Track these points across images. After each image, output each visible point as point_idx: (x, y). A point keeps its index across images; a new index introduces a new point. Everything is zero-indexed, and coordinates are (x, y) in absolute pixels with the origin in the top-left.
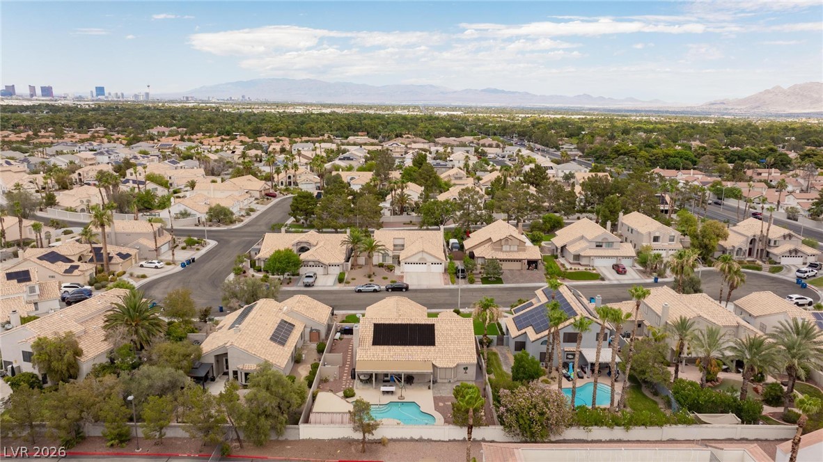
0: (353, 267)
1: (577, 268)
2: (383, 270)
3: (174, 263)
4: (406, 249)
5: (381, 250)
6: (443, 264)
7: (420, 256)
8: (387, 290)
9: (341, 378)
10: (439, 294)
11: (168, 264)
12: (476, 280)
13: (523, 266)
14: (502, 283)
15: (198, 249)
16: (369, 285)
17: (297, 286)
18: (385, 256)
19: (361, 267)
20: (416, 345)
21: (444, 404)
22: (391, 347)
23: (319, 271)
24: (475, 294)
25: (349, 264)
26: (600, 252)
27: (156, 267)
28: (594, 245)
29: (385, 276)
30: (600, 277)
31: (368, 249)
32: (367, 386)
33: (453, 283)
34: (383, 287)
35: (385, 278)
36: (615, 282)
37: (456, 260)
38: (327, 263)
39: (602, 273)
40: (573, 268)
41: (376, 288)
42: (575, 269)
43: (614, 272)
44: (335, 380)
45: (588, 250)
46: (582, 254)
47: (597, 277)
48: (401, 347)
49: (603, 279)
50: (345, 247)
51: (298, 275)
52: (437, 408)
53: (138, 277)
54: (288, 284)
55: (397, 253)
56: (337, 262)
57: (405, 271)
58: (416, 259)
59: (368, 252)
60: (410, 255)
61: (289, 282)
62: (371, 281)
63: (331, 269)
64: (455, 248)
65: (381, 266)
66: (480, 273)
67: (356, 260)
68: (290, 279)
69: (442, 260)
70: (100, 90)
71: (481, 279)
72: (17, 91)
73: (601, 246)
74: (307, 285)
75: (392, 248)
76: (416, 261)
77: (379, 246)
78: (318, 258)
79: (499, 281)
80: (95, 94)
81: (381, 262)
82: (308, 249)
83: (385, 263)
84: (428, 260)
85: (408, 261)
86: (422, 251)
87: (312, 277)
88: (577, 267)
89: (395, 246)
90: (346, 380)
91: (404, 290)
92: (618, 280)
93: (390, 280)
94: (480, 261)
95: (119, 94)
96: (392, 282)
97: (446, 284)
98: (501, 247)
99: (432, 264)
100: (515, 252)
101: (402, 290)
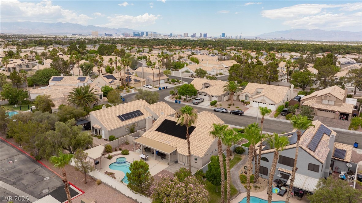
3: (157, 88)
6: (276, 106)
7: (262, 98)
8: (230, 113)
13: (336, 116)
15: (175, 84)
17: (190, 103)
18: (247, 96)
22: (163, 134)
23: (207, 98)
29: (238, 106)
31: (230, 89)
33: (275, 117)
34: (229, 111)
38: (210, 94)
41: (224, 110)
44: (132, 145)
48: (168, 135)
53: (137, 90)
54: (187, 102)
56: (218, 95)
57: (253, 106)
62: (229, 107)
63: (213, 98)
65: (243, 101)
68: (190, 100)
69: (275, 103)
70: (223, 35)
72: (196, 36)
74: (194, 104)
76: (260, 101)
78: (206, 91)
80: (221, 37)
81: (244, 99)
82: (209, 87)
83: (246, 101)
84: (267, 102)
85: (255, 100)
86: (264, 95)
89: (257, 92)
91: (239, 115)
93: (238, 108)
95: (230, 36)
96: (238, 110)
97: (270, 117)
98: (321, 101)
99: (269, 104)
100: (332, 105)
101: (238, 115)
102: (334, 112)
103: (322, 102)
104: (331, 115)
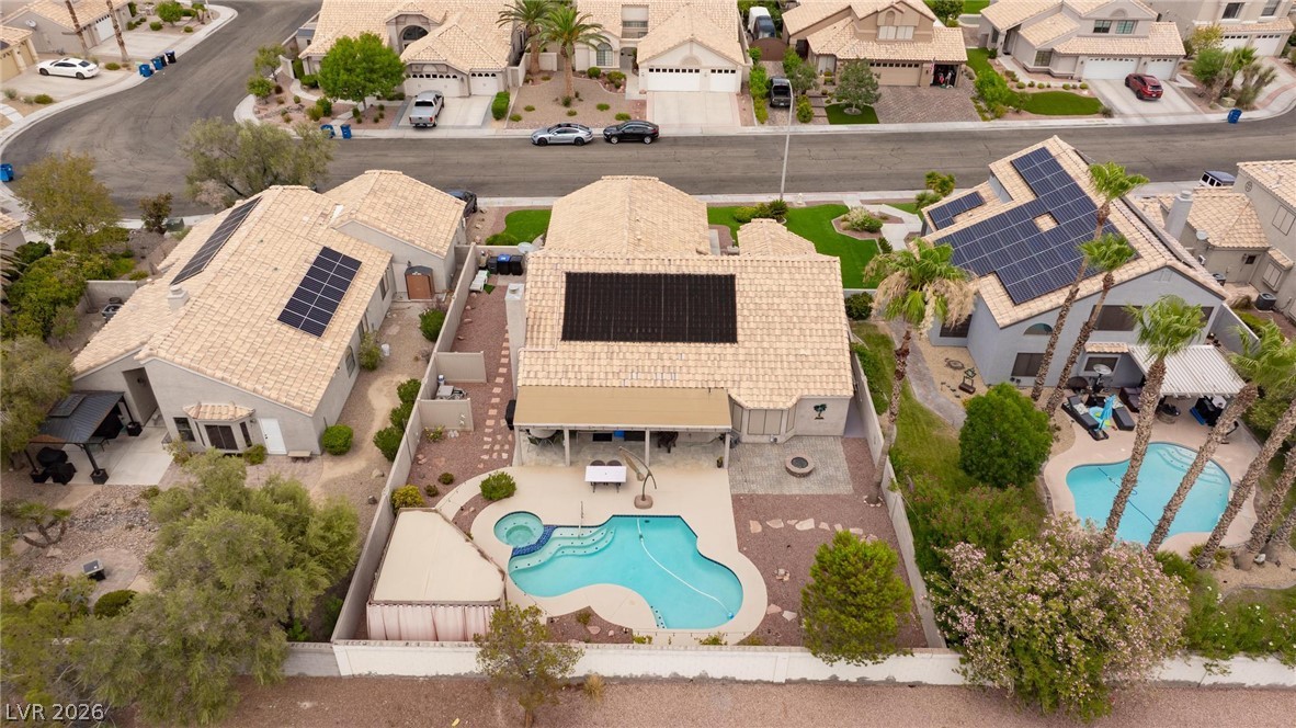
0: (530, 76)
1: (1045, 84)
2: (597, 84)
3: (125, 66)
4: (651, 33)
5: (592, 36)
6: (739, 73)
7: (685, 52)
8: (608, 139)
9: (478, 424)
10: (730, 152)
11: (112, 67)
12: (816, 112)
13: (924, 77)
14: (877, 122)
15: (189, 30)
16: (567, 127)
17: (398, 127)
18: (603, 49)
19: (547, 76)
20: (684, 340)
21: (765, 527)
22: (615, 346)
23: (449, 88)
24: (815, 151)
25: (521, 69)
26: (1103, 44)
27: (80, 76)
28: (1092, 25)
29: (604, 102)
30: (1101, 109)
31: (561, 35)
32: (549, 456)
33: (762, 121)
34: (598, 132)
35: (603, 107)
36: (1137, 122)
37: (767, 60)
38: (466, 69)
39: (1104, 97)
40: (1037, 83)
41: (582, 134)
42: (1040, 87)
43: (1130, 94)
44: (464, 432)
45: (1075, 39)
46: (1059, 49)
47: (1092, 106)
48: (642, 347)
49: (1108, 113)
50: (509, 27)
51: (401, 97)
52: (746, 544)
53: (28, 101)
54: (376, 121)
55: (630, 43)
56: (490, 66)
57: (651, 87)
58: (673, 61)
59: (560, 43)
60: (661, 49)
61: (379, 116)
62: (572, 114)
63: (477, 83)
64: (765, 29)
65: (593, 74)
66: (824, 94)
67: (537, 61)
68: (382, 108)
69: (737, 63)
71: (826, 108)
73: (1106, 30)
74: (420, 126)
75: (618, 31)
76: (675, 64)
77: (587, 27)
78: (444, 56)
79: (868, 116)
81: (593, 64)
82: (425, 33)
83: (604, 68)
84: (704, 64)
85: (656, 64)
86: (692, 41)
87: (430, 104)
88: (1046, 81)
89: (625, 24)
90: (493, 435)
91: (648, 140)
92: (1141, 115)
93: (614, 111)
94: (823, 65)
96: (620, 117)
97: (746, 123)
98: (874, 32)
99: (713, 71)
100: (907, 41)
101: (643, 141)
102: (917, 64)
103: (877, 35)
104: (908, 77)
